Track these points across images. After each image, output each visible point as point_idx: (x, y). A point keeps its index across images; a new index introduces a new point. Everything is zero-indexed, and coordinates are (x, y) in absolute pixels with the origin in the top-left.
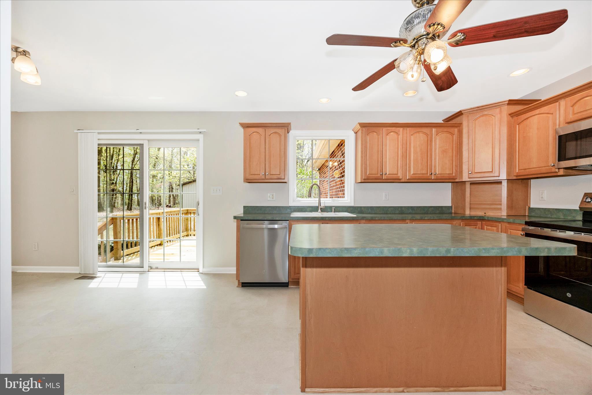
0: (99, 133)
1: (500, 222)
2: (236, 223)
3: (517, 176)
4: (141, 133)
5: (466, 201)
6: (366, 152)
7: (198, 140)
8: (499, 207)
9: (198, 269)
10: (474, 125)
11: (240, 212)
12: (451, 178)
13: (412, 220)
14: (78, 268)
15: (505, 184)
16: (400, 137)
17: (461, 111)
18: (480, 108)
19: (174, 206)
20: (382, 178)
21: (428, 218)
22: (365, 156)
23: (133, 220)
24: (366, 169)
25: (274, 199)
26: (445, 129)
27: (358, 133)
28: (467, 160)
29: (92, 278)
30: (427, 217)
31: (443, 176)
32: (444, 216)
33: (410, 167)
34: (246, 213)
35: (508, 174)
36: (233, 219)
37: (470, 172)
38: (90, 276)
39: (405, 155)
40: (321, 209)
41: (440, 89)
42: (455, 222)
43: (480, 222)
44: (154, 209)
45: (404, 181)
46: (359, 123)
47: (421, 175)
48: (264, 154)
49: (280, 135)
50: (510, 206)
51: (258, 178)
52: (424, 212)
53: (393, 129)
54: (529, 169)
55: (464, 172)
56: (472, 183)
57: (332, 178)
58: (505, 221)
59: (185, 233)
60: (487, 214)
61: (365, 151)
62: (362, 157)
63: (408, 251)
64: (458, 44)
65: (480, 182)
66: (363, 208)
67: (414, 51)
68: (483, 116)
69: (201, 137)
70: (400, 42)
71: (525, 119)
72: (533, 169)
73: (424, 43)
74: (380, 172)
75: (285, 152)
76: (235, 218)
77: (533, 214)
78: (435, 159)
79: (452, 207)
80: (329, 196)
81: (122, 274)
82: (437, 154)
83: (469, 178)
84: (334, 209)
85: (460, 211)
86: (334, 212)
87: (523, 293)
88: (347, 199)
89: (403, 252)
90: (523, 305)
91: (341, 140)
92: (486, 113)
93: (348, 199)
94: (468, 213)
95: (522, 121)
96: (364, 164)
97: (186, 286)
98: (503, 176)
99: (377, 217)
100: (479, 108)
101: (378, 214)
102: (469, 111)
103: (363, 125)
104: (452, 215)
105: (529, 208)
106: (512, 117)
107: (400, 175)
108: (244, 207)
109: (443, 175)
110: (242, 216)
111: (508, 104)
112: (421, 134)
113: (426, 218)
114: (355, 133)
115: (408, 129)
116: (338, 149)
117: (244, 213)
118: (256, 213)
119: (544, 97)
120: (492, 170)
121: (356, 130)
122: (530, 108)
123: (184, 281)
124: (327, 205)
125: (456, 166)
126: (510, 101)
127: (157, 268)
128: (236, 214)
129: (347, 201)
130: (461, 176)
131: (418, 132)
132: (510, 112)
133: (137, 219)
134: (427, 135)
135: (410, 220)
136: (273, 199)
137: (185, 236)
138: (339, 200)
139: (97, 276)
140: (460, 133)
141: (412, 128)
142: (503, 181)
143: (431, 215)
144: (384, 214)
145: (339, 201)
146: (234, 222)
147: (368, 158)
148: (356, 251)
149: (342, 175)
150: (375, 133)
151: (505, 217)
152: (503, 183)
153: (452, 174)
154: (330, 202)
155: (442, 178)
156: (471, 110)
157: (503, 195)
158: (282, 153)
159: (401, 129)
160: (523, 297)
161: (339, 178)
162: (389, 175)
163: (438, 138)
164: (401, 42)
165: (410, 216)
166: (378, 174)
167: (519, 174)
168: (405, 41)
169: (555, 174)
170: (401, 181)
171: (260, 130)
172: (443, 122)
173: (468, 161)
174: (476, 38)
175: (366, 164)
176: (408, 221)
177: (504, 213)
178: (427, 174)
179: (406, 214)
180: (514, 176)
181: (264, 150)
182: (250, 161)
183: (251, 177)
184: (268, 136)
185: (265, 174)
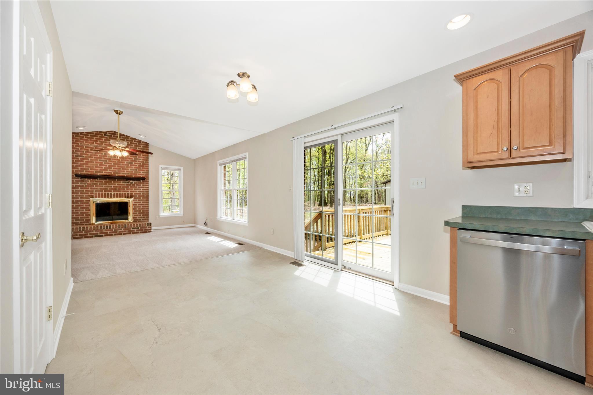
0: (305, 137)
2: (449, 234)
4: (335, 128)
7: (393, 122)
9: (393, 282)
11: (457, 215)
14: (293, 253)
19: (379, 203)
23: (329, 216)
25: (531, 194)
29: (300, 265)
34: (467, 217)
36: (444, 226)
38: (299, 263)
44: (362, 206)
49: (551, 69)
51: (493, 158)
59: (384, 232)
69: (394, 116)
75: (565, 99)
76: (447, 223)
81: (320, 267)
97: (375, 302)
108: (464, 207)
110: (461, 222)
117: (463, 217)
118: (487, 218)
123: (374, 294)
127: (350, 269)
128: (448, 218)
133: (332, 215)
136: (528, 195)
137: (384, 235)
139: (304, 264)
146: (445, 231)
158: (557, 102)
171: (498, 74)
181: (507, 107)
182: (475, 132)
183: (478, 158)
184: (518, 78)
185: (510, 149)
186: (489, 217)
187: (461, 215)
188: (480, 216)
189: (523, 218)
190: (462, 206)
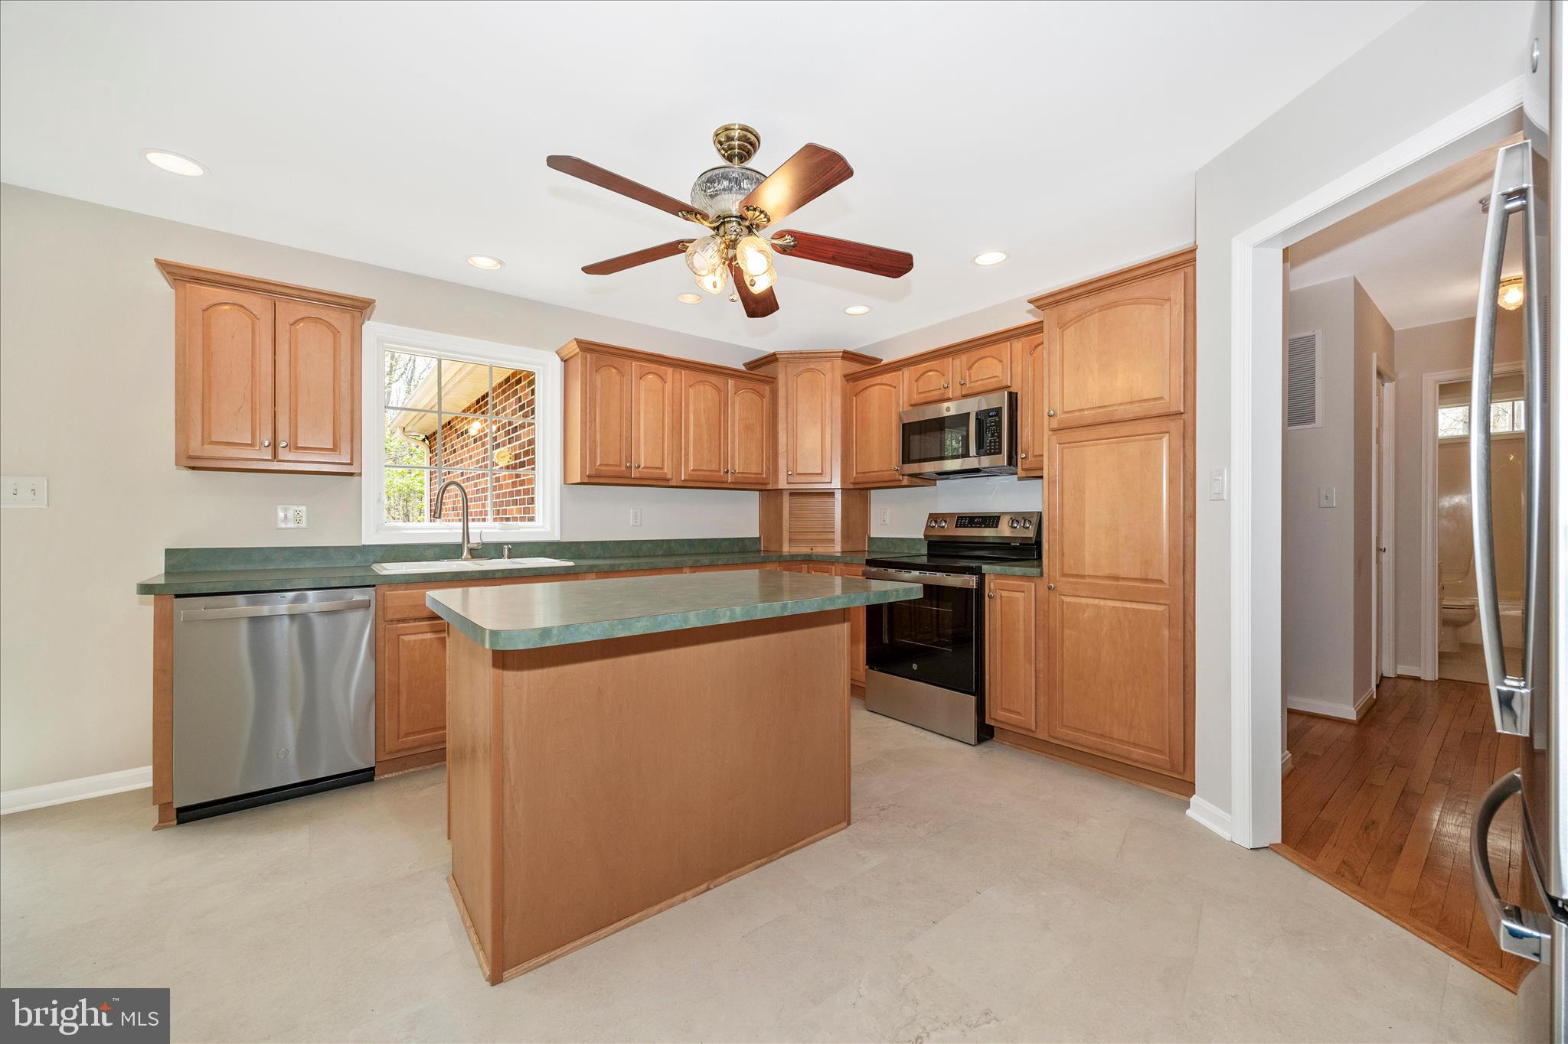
1: (832, 563)
2: (153, 607)
3: (854, 484)
5: (784, 527)
6: (592, 413)
8: (830, 536)
10: (795, 386)
11: (155, 570)
12: (760, 481)
13: (696, 568)
15: (838, 495)
16: (668, 386)
17: (774, 354)
18: (805, 355)
20: (629, 475)
21: (724, 562)
22: (590, 422)
24: (593, 452)
25: (304, 524)
26: (751, 385)
27: (571, 363)
28: (785, 449)
30: (723, 559)
31: (747, 478)
32: (750, 557)
33: (687, 454)
34: (175, 571)
35: (844, 478)
36: (139, 595)
37: (790, 473)
39: (678, 429)
40: (471, 550)
41: (751, 314)
42: (770, 567)
43: (806, 566)
45: (675, 485)
46: (576, 339)
47: (708, 473)
48: (270, 380)
49: (335, 333)
50: (846, 536)
51: (243, 456)
52: (712, 551)
53: (654, 367)
54: (869, 472)
55: (780, 470)
56: (794, 494)
57: (480, 467)
58: (841, 560)
60: (814, 551)
61: (590, 410)
62: (584, 423)
63: (728, 613)
64: (784, 250)
65: (804, 491)
66: (582, 546)
67: (719, 240)
68: (808, 370)
70: (696, 215)
71: (864, 389)
72: (875, 474)
73: (735, 231)
74: (627, 462)
75: (352, 385)
76: (143, 588)
77: (874, 548)
78: (733, 442)
79: (760, 538)
80: (490, 517)
82: (737, 433)
83: (788, 483)
84: (509, 549)
85: (773, 548)
86: (509, 558)
87: (864, 679)
88: (541, 524)
89: (719, 616)
90: (864, 700)
91: (513, 371)
92: (813, 366)
93: (544, 522)
94: (786, 549)
95: (861, 391)
96: (590, 441)
98: (836, 483)
99: (621, 564)
100: (802, 355)
101: (619, 557)
102: (787, 356)
103: (586, 347)
104: (760, 554)
105: (869, 537)
106: (847, 380)
107: (668, 471)
108: (169, 553)
109: (746, 475)
110: (162, 581)
111: (843, 358)
112: (708, 388)
113: (720, 563)
114: (562, 360)
115: (683, 372)
116: (504, 392)
117: (167, 573)
118: (226, 571)
119: (887, 359)
120: (822, 471)
121: (566, 354)
122: (870, 371)
124: (486, 540)
125: (768, 459)
126: (845, 352)
128: (143, 577)
129: (543, 527)
130: (776, 482)
131: (703, 382)
132: (845, 373)
134: (719, 390)
135: (691, 567)
136: (301, 525)
138: (519, 528)
140: (774, 394)
141: (692, 373)
142: (836, 491)
143: (728, 556)
144: (633, 557)
145: (522, 530)
146: (141, 603)
147: (598, 425)
148: (640, 623)
149: (518, 461)
150: (614, 370)
151: (839, 555)
152: (836, 496)
153: (761, 474)
154: (497, 531)
155: (745, 481)
156: (791, 356)
157: (836, 516)
158: (344, 387)
159: (670, 370)
160: (863, 685)
161: (507, 467)
162: (645, 470)
163: (737, 399)
164: (698, 215)
165: (690, 560)
166: (620, 466)
167: (856, 481)
168: (705, 217)
169: (898, 484)
170: (671, 484)
171: (254, 302)
172: (744, 368)
173: (787, 451)
174: (811, 252)
175: (594, 441)
176: (685, 570)
177: (838, 548)
178: (719, 471)
179: (678, 555)
180: (851, 483)
181: (269, 368)
182: (206, 398)
183: (211, 451)
184: (288, 326)
185: (274, 445)
186: (229, 569)
187: (163, 572)
188: (209, 569)
189: (292, 567)
190: (166, 550)
